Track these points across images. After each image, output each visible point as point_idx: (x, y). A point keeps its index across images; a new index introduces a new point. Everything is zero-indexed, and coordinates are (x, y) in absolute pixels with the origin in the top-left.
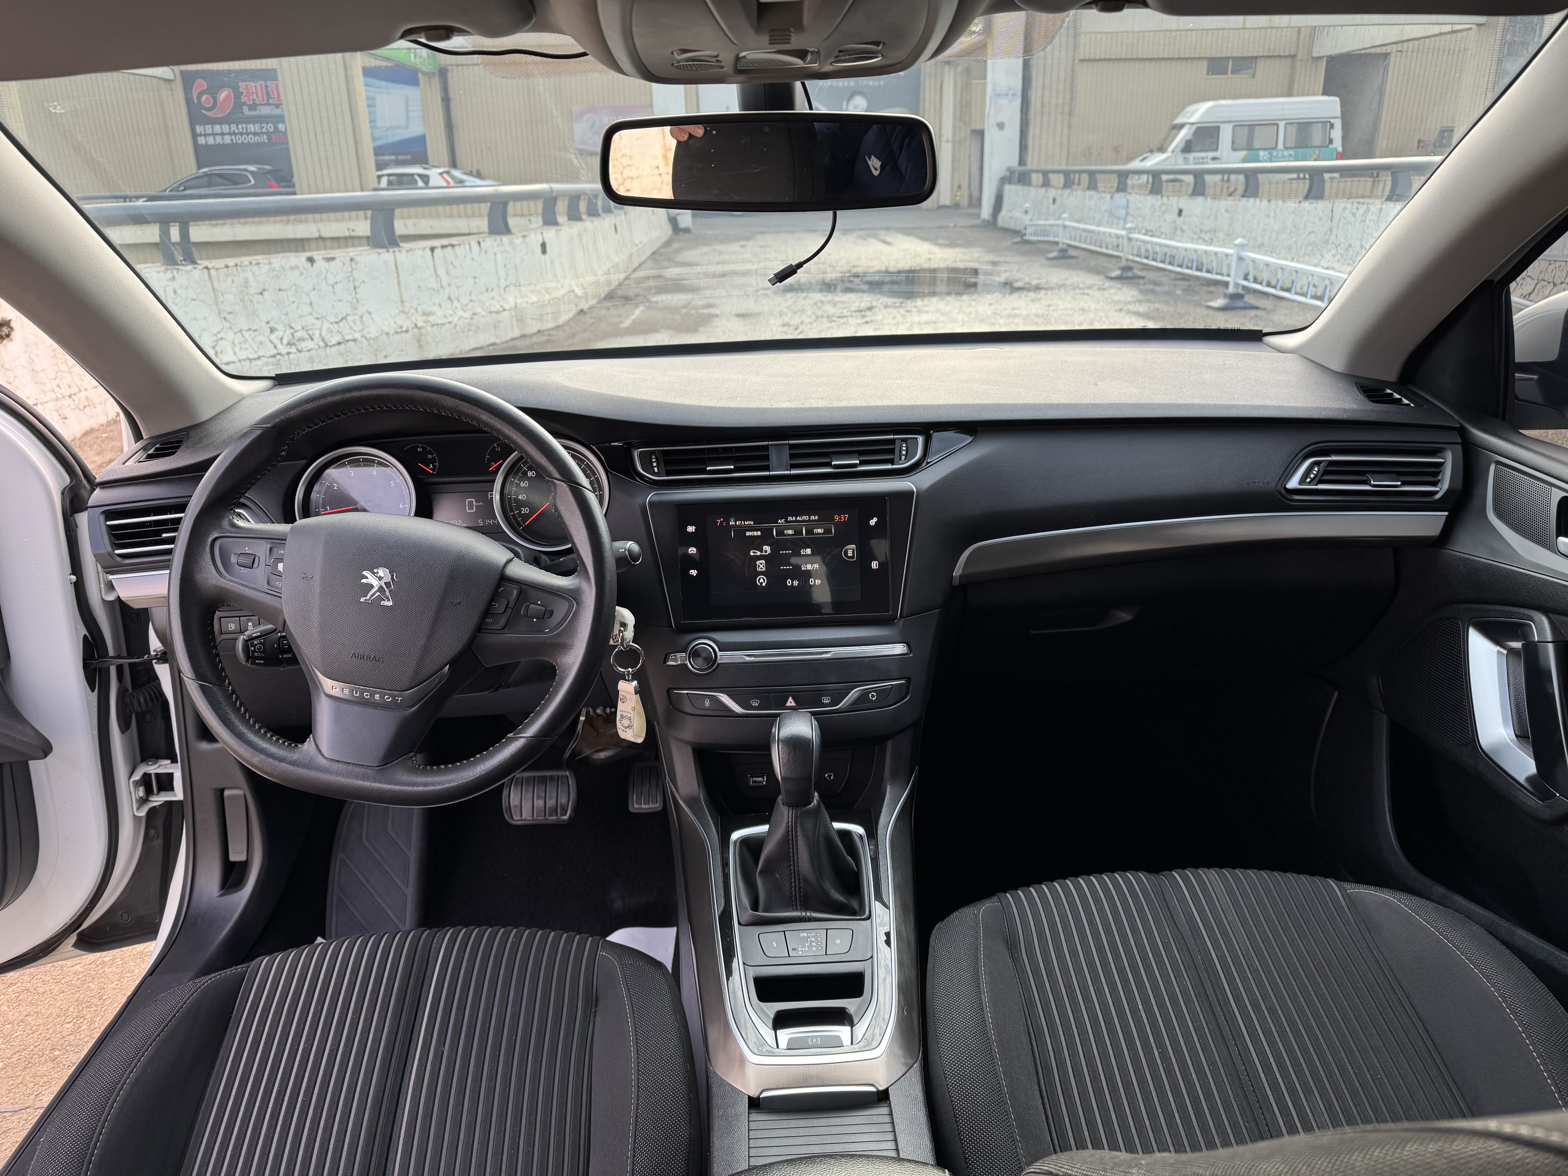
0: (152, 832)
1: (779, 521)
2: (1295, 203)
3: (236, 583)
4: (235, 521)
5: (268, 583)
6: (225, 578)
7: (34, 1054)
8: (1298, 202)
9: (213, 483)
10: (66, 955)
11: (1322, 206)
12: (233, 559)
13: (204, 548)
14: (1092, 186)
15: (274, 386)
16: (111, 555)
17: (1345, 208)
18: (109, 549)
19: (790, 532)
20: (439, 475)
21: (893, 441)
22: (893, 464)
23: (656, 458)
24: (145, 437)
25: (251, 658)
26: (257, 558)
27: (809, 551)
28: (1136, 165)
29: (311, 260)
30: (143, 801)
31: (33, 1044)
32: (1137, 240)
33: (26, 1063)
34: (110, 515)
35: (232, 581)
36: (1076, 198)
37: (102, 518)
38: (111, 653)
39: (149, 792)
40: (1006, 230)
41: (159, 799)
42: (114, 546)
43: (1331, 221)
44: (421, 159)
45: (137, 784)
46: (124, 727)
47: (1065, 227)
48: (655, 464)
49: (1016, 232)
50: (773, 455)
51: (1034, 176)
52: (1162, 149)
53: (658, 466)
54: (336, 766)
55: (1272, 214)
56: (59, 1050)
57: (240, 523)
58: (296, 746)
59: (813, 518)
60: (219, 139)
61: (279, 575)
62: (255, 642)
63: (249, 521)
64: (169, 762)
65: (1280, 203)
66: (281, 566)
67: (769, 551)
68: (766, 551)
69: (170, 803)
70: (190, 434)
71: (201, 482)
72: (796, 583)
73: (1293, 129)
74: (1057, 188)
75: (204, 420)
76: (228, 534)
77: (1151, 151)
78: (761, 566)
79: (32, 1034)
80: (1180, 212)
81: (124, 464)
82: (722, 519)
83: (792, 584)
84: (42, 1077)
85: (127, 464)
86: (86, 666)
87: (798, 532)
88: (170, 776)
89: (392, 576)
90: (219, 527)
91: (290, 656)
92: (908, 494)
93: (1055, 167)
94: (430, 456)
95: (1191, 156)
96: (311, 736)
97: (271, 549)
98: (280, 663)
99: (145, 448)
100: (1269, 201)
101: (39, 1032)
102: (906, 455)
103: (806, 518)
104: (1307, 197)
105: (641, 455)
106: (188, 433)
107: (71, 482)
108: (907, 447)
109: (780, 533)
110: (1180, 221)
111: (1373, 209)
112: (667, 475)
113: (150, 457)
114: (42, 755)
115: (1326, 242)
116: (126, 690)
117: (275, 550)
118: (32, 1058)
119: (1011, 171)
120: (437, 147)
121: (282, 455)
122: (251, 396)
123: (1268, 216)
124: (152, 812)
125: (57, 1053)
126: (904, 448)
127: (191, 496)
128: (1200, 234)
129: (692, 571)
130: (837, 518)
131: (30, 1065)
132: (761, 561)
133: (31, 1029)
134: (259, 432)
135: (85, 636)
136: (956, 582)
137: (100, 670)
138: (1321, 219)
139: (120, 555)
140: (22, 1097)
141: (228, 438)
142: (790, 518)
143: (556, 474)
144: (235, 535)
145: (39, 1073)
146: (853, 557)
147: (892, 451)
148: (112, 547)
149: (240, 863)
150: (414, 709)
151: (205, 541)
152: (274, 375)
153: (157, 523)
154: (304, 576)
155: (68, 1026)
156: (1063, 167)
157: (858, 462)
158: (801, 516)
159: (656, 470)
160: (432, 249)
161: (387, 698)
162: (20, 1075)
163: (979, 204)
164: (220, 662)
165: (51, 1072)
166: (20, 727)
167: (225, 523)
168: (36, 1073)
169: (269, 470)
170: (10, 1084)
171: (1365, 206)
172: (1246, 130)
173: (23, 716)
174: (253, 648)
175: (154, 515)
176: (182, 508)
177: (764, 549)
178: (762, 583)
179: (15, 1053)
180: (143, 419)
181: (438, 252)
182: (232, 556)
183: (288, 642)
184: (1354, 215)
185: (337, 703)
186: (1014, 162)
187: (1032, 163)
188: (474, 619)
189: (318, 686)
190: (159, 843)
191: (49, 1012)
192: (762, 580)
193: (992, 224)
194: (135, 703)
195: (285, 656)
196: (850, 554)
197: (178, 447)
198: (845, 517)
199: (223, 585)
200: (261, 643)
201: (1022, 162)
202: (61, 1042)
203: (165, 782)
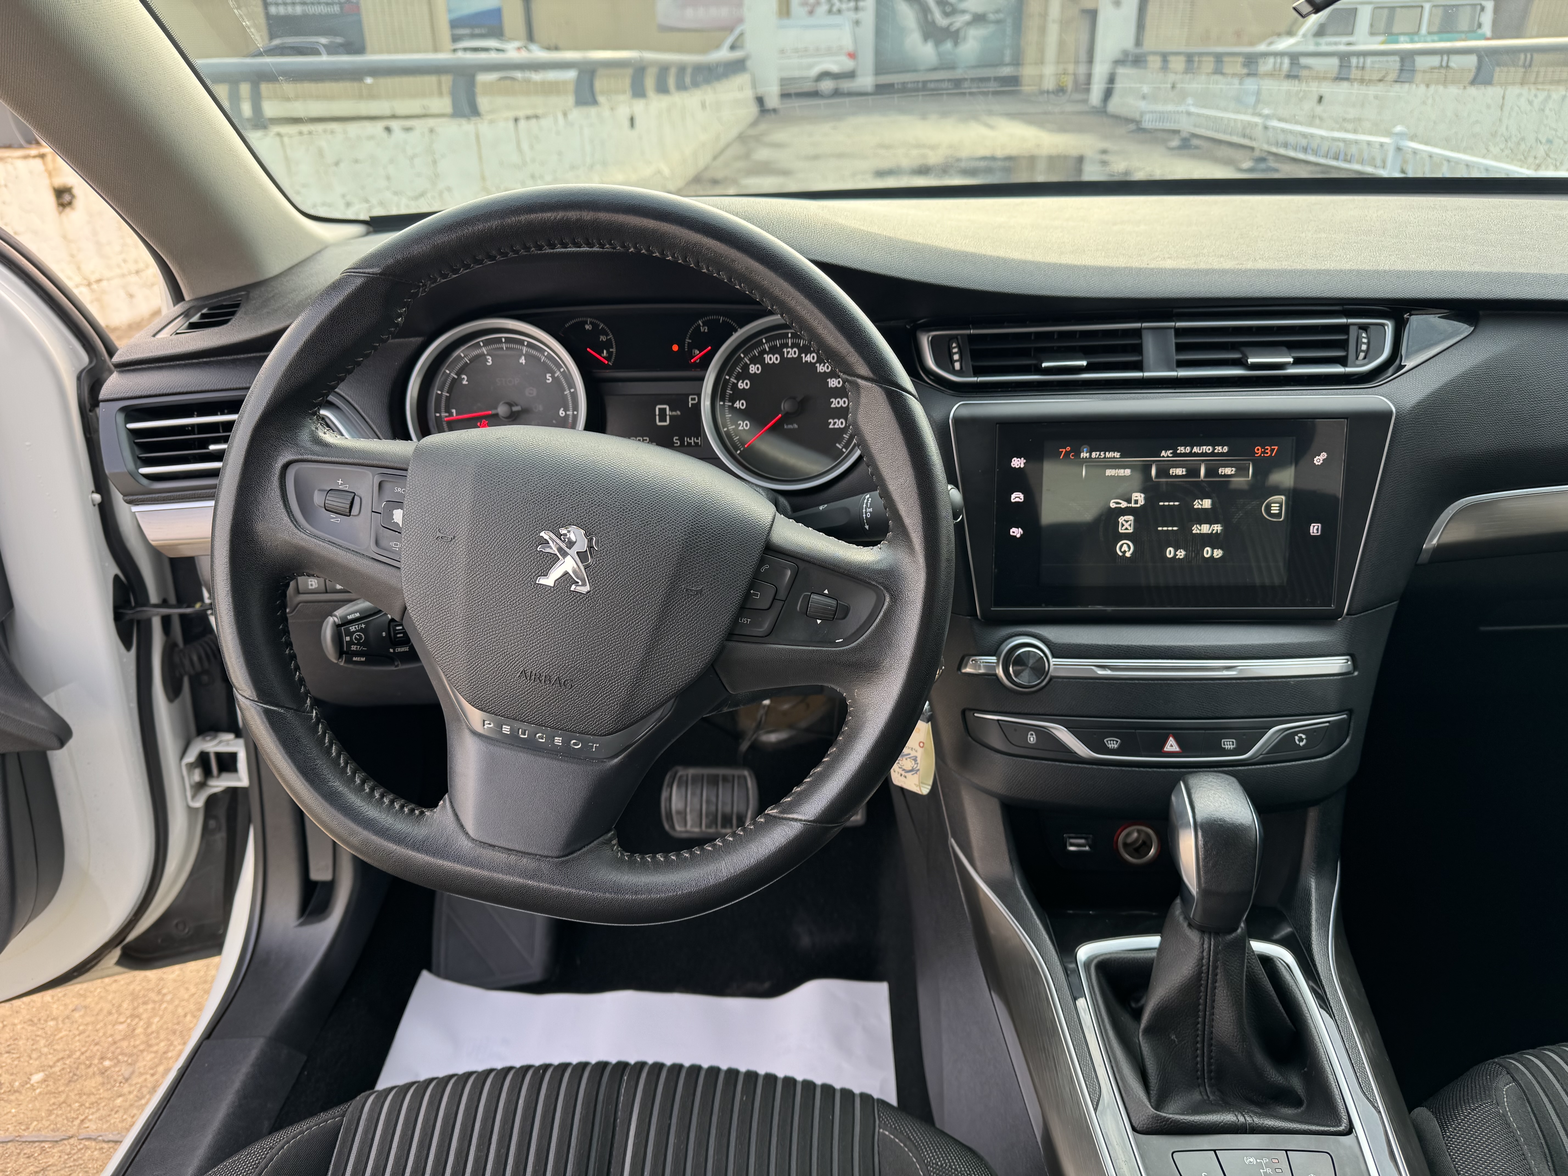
0: (212, 823)
1: (1163, 453)
2: (1459, 89)
3: (324, 540)
4: (321, 434)
5: (377, 543)
6: (305, 532)
7: (80, 1064)
8: (1462, 87)
9: (283, 368)
10: (110, 972)
11: (1491, 93)
12: (318, 499)
13: (269, 480)
14: (1218, 71)
15: (368, 233)
16: (133, 475)
17: (1519, 95)
18: (131, 465)
19: (1180, 471)
20: (617, 366)
21: (1345, 329)
22: (1345, 365)
23: (959, 346)
24: (187, 298)
25: (346, 653)
26: (357, 500)
27: (1207, 503)
28: (1262, 48)
29: (388, 129)
30: (200, 786)
31: (79, 1050)
32: (1274, 128)
33: (71, 1075)
34: (133, 413)
35: (316, 537)
36: (1197, 84)
37: (121, 418)
38: (154, 598)
39: (207, 773)
40: (1117, 118)
41: (220, 784)
42: (139, 462)
43: (1502, 109)
44: (497, 32)
45: (191, 766)
46: (173, 691)
47: (1189, 114)
48: (956, 357)
49: (1128, 120)
50: (1150, 347)
51: (1151, 58)
52: (1290, 33)
53: (961, 360)
54: (489, 853)
55: (1430, 101)
56: (110, 1060)
57: (329, 437)
58: (422, 813)
59: (1219, 449)
60: (290, 9)
61: (396, 530)
62: (352, 629)
63: (342, 435)
64: (231, 736)
65: (1441, 88)
66: (398, 516)
67: (1142, 502)
68: (1136, 502)
69: (233, 792)
70: (251, 295)
71: (264, 366)
72: (1181, 554)
73: (1440, 11)
74: (1176, 73)
75: (271, 275)
76: (309, 457)
77: (1279, 35)
78: (1126, 525)
79: (79, 1035)
80: (1320, 99)
81: (154, 336)
82: (1068, 449)
83: (1175, 555)
84: (90, 1094)
85: (159, 336)
86: (118, 617)
87: (1193, 472)
88: (233, 756)
89: (590, 540)
90: (294, 443)
91: (406, 649)
92: (1380, 418)
93: (1174, 49)
94: (603, 338)
95: (1323, 40)
96: (446, 796)
97: (380, 485)
98: (390, 659)
99: (187, 314)
100: (1428, 86)
101: (87, 1033)
102: (1367, 352)
103: (1207, 449)
104: (1473, 82)
105: (934, 343)
106: (248, 295)
107: (91, 361)
108: (1368, 338)
109: (1163, 472)
110: (1319, 109)
111: (1555, 96)
112: (976, 373)
113: (193, 326)
114: (56, 743)
115: (1494, 135)
116: (175, 645)
117: (387, 486)
118: (77, 1068)
119: (1126, 53)
120: (513, 19)
121: (398, 324)
122: (338, 244)
123: (1424, 103)
124: (211, 801)
125: (107, 1063)
126: (1365, 340)
127: (248, 388)
128: (1342, 123)
129: (1013, 529)
130: (1258, 450)
131: (76, 1077)
132: (1126, 518)
133: (78, 1029)
134: (359, 281)
135: (116, 577)
136: (1424, 558)
137: (139, 622)
138: (1488, 107)
139: (147, 476)
140: (65, 1122)
141: (306, 299)
142: (1181, 450)
143: (863, 369)
144: (320, 458)
145: (86, 1090)
146: (1279, 515)
147: (1343, 345)
148: (135, 464)
149: (324, 883)
150: (616, 760)
151: (270, 466)
152: (368, 219)
153: (203, 428)
154: (438, 534)
155: (121, 1027)
156: (1183, 49)
157: (1291, 360)
158: (1200, 445)
159: (957, 366)
160: (516, 120)
161: (575, 744)
162: (63, 1092)
163: (1088, 90)
164: (297, 668)
165: (99, 1090)
166: (27, 705)
167: (304, 436)
168: (81, 1090)
169: (375, 348)
170: (51, 1102)
171: (1546, 93)
172: (1386, 11)
173: (31, 690)
174: (348, 639)
175: (199, 415)
176: (234, 406)
177: (1134, 498)
178: (1125, 552)
179: (58, 1061)
180: (183, 269)
181: (522, 124)
182: (316, 492)
183: (403, 628)
184: (1530, 103)
185: (491, 748)
186: (1129, 43)
187: (1150, 43)
188: (724, 620)
189: (461, 718)
190: (220, 839)
191: (99, 1007)
192: (1125, 548)
193: (1102, 111)
194: (187, 662)
195: (399, 650)
196: (1275, 509)
197: (233, 314)
198: (1272, 450)
199: (303, 543)
200: (361, 630)
201: (1138, 42)
202: (112, 1049)
203: (227, 763)
